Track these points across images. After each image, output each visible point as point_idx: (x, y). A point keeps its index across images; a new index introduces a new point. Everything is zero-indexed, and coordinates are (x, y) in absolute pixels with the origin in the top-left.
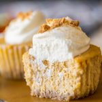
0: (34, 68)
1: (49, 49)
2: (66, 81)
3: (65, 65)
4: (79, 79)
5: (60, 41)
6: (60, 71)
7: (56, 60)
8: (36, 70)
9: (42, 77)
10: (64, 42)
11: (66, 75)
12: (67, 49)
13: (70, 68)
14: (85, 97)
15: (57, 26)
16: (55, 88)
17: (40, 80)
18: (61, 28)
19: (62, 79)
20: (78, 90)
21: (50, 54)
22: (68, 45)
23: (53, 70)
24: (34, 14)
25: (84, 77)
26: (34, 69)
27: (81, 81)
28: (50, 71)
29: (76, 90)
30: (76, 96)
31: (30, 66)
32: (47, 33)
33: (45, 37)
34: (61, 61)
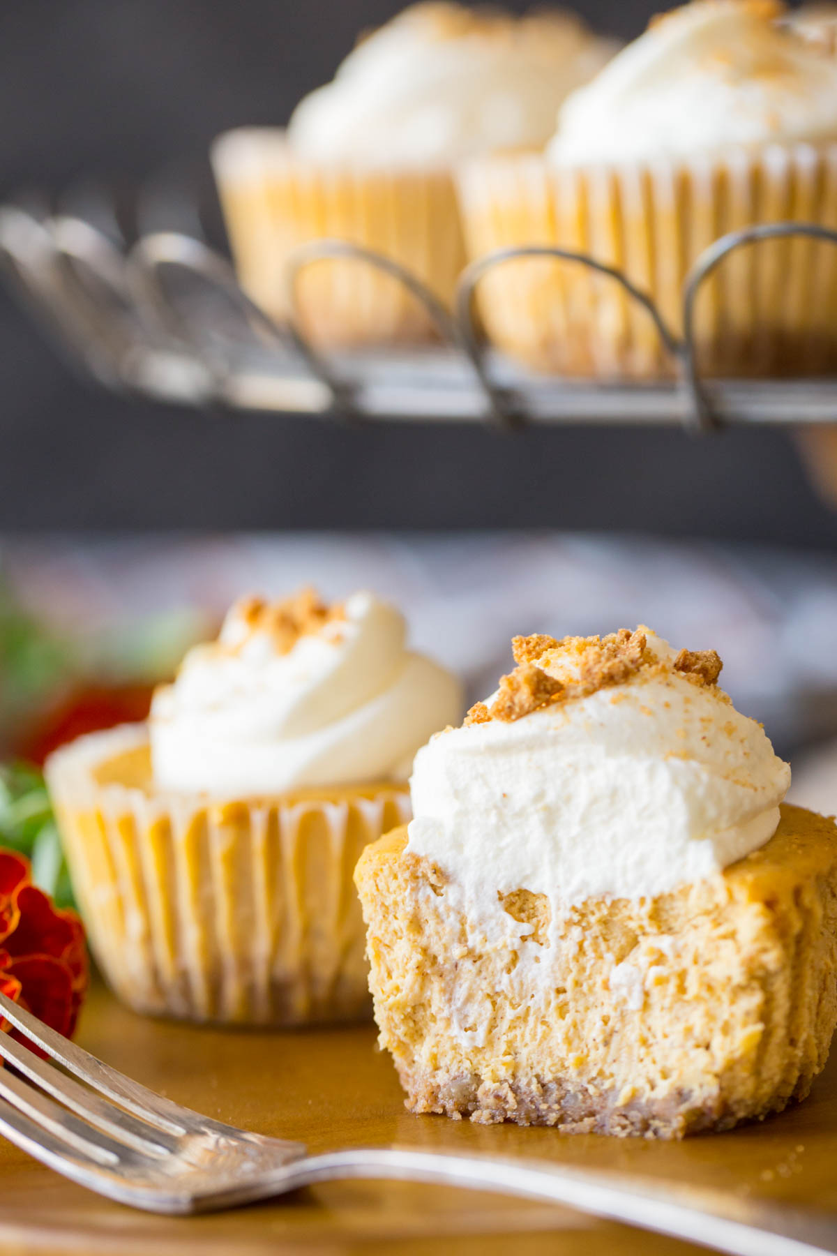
0: (438, 937)
1: (551, 817)
2: (658, 1020)
3: (657, 915)
4: (754, 1000)
5: (640, 769)
6: (620, 959)
7: (595, 887)
8: (457, 951)
9: (493, 997)
10: (663, 776)
11: (661, 981)
12: (680, 814)
13: (697, 937)
14: (772, 1115)
15: (610, 680)
16: (582, 1063)
17: (480, 1012)
18: (633, 690)
19: (634, 1003)
20: (743, 1073)
21: (556, 847)
22: (689, 795)
23: (570, 947)
24: (358, 605)
25: (781, 987)
26: (436, 949)
27: (765, 1015)
28: (546, 954)
29: (731, 1066)
30: (725, 1108)
31: (416, 924)
32: (544, 721)
33: (532, 744)
34: (634, 896)
